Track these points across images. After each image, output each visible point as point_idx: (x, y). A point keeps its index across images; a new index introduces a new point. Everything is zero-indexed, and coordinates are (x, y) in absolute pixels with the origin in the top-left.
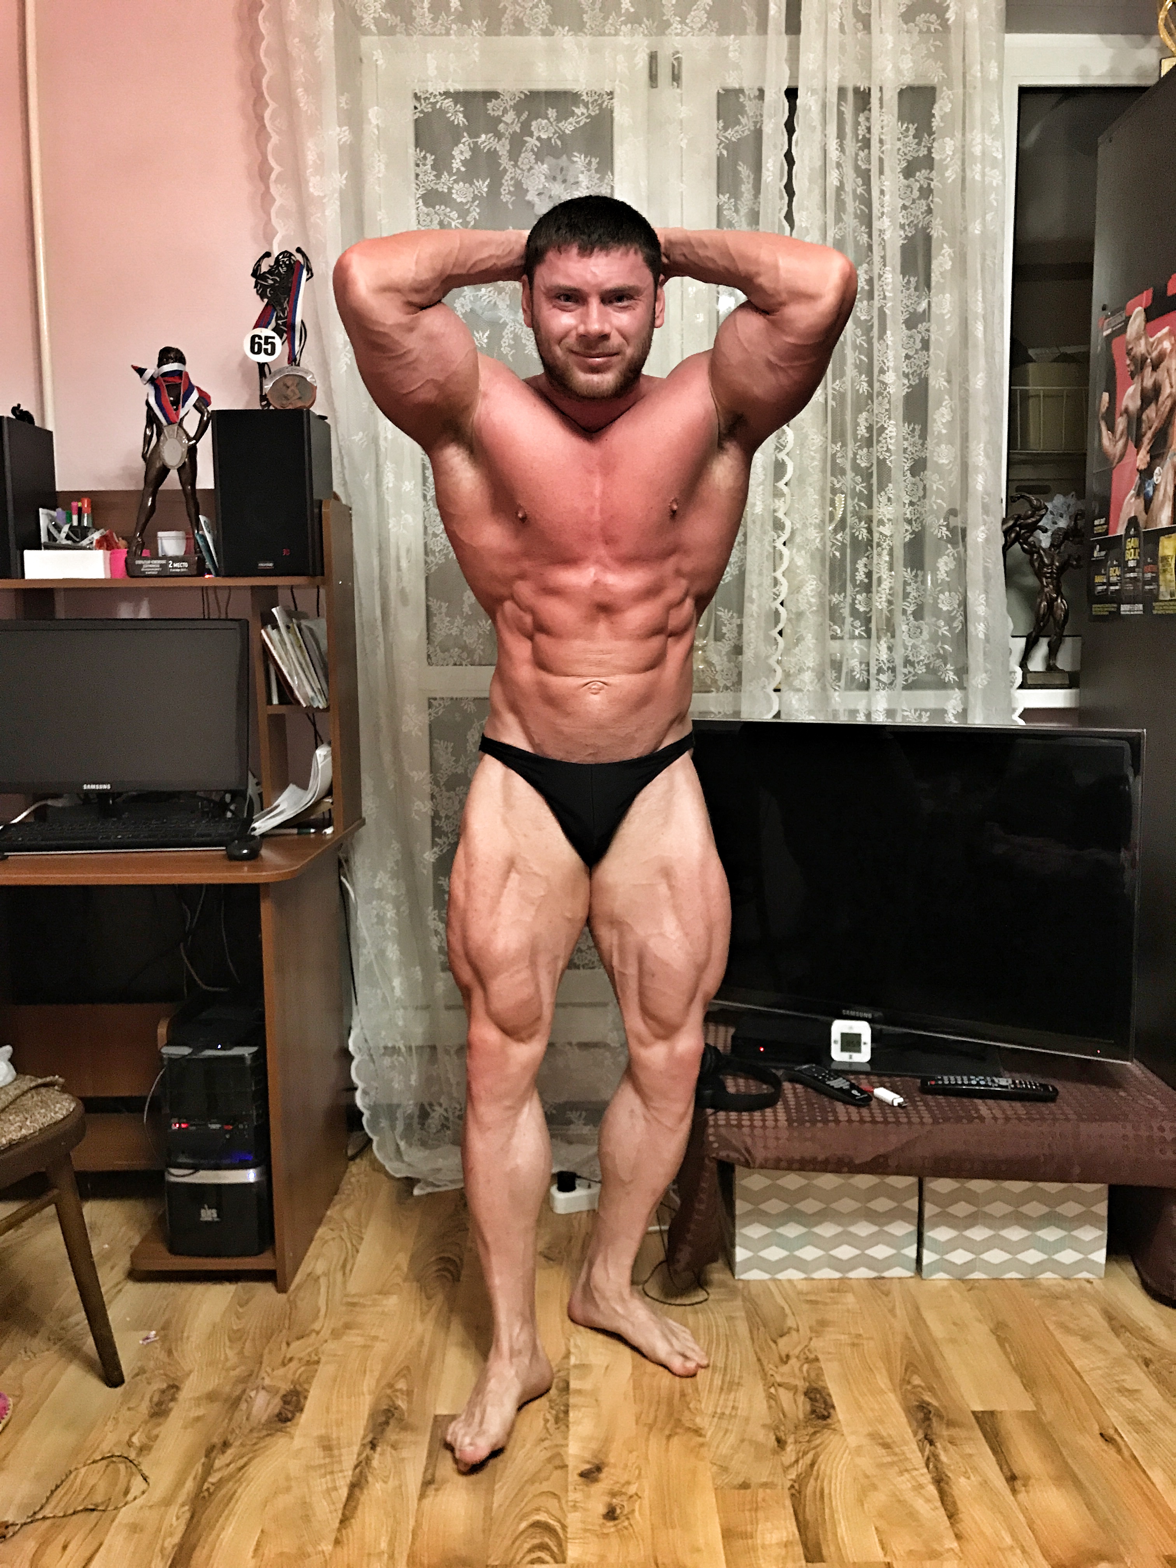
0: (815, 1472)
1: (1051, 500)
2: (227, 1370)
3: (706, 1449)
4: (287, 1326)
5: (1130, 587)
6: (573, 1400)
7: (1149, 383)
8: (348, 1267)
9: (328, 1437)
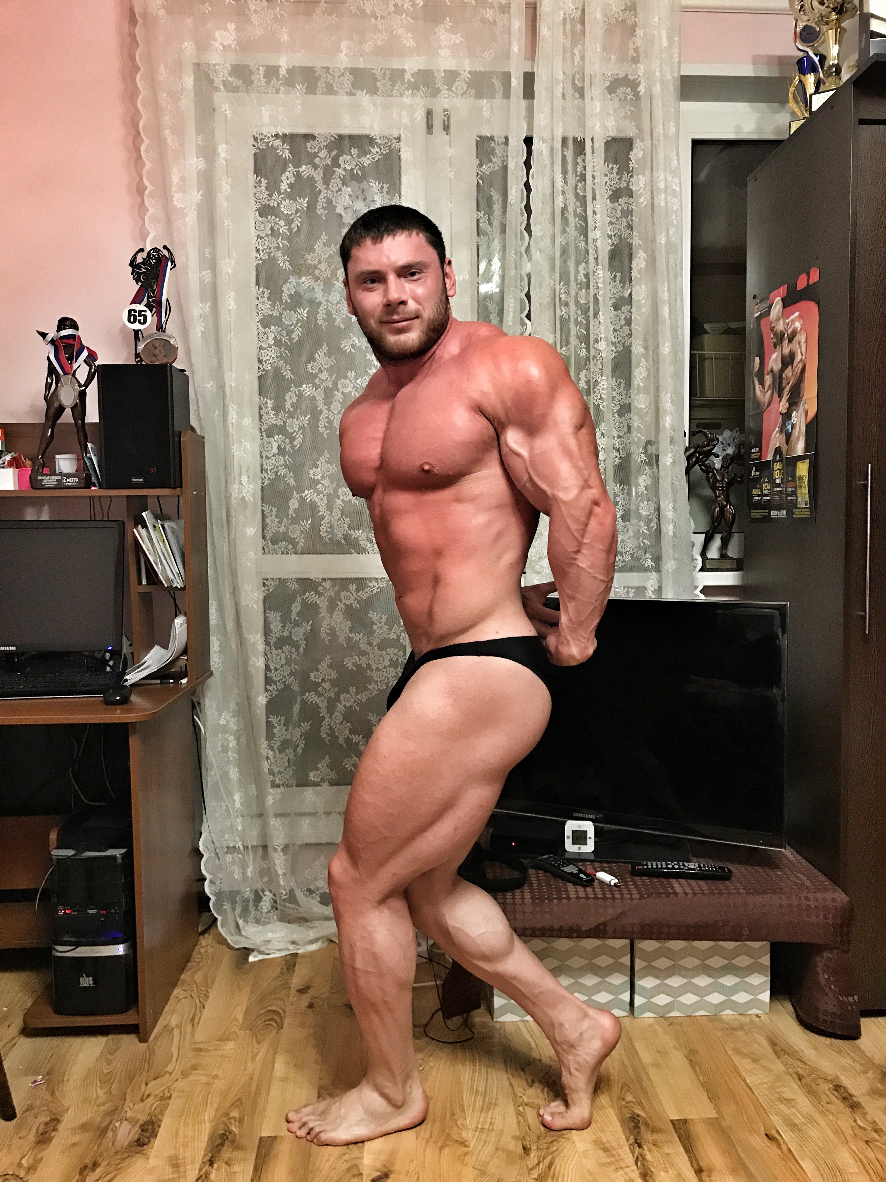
0: (551, 1173)
1: (721, 434)
2: (98, 1106)
3: (469, 1156)
4: (146, 1069)
5: (777, 498)
7: (786, 351)
8: (196, 1020)
9: (176, 1157)
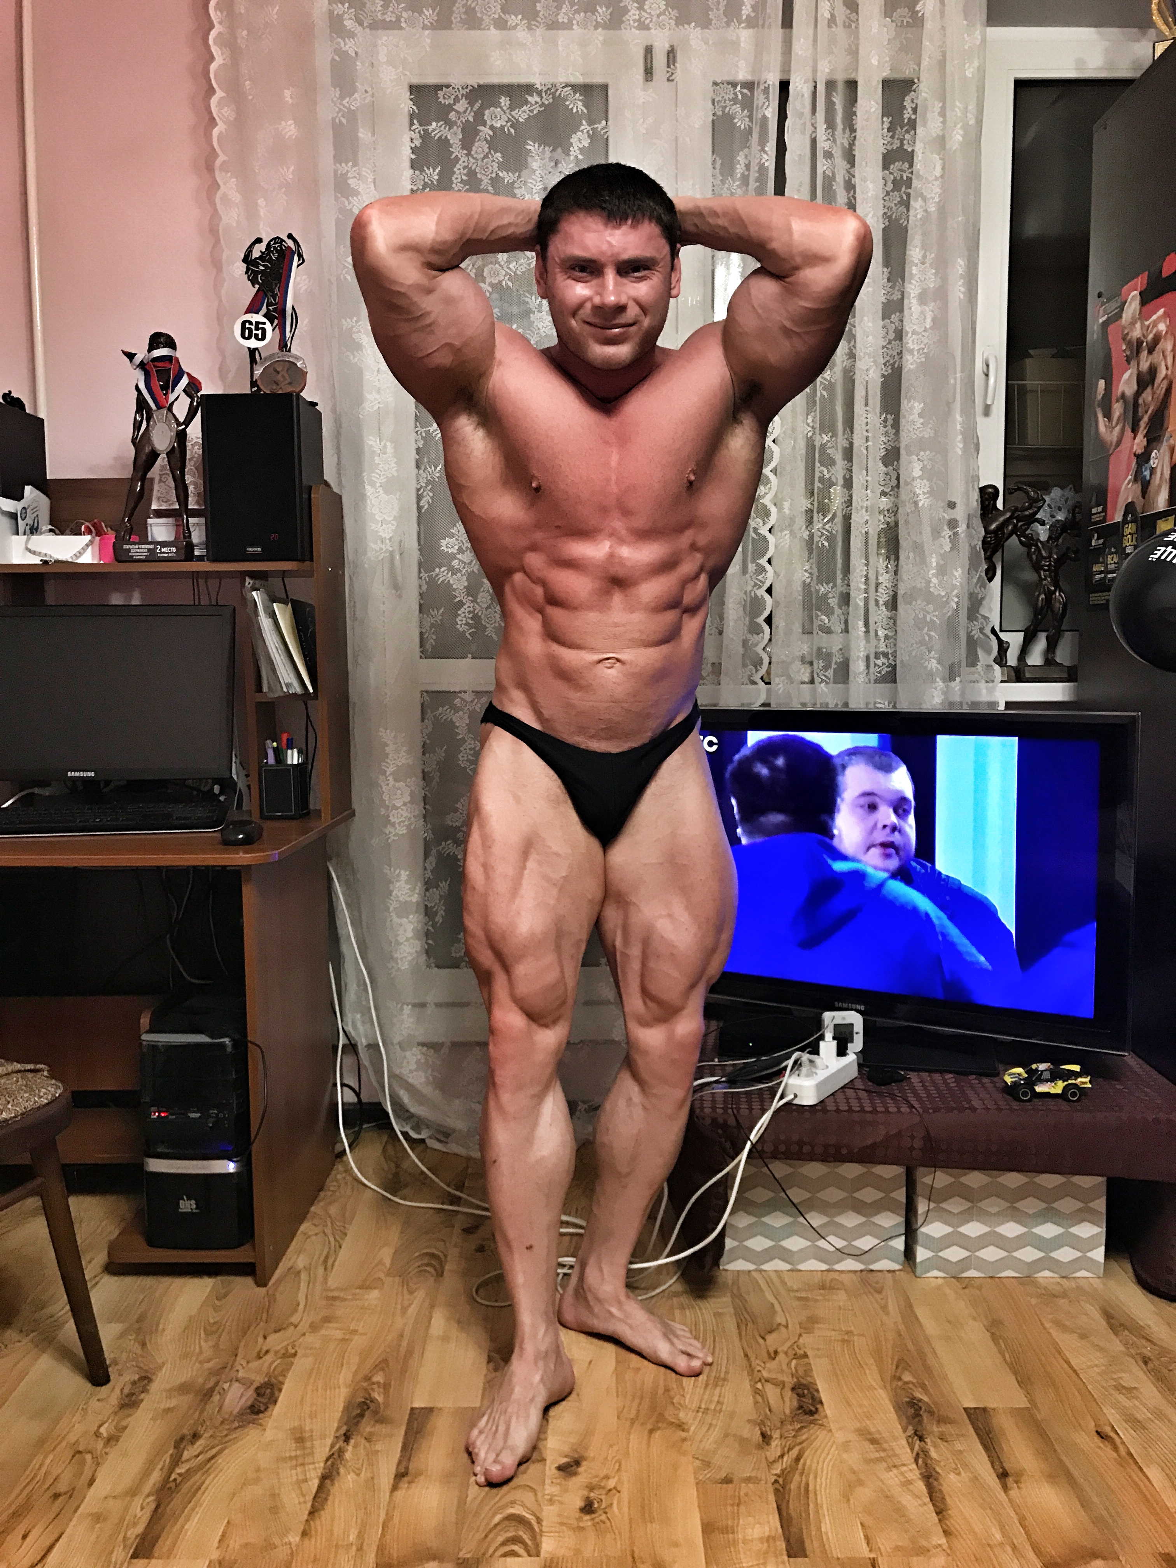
0: (800, 1466)
1: (1049, 493)
2: (202, 1362)
3: (689, 1443)
4: (264, 1318)
7: (1145, 366)
8: (330, 1262)
9: (301, 1429)
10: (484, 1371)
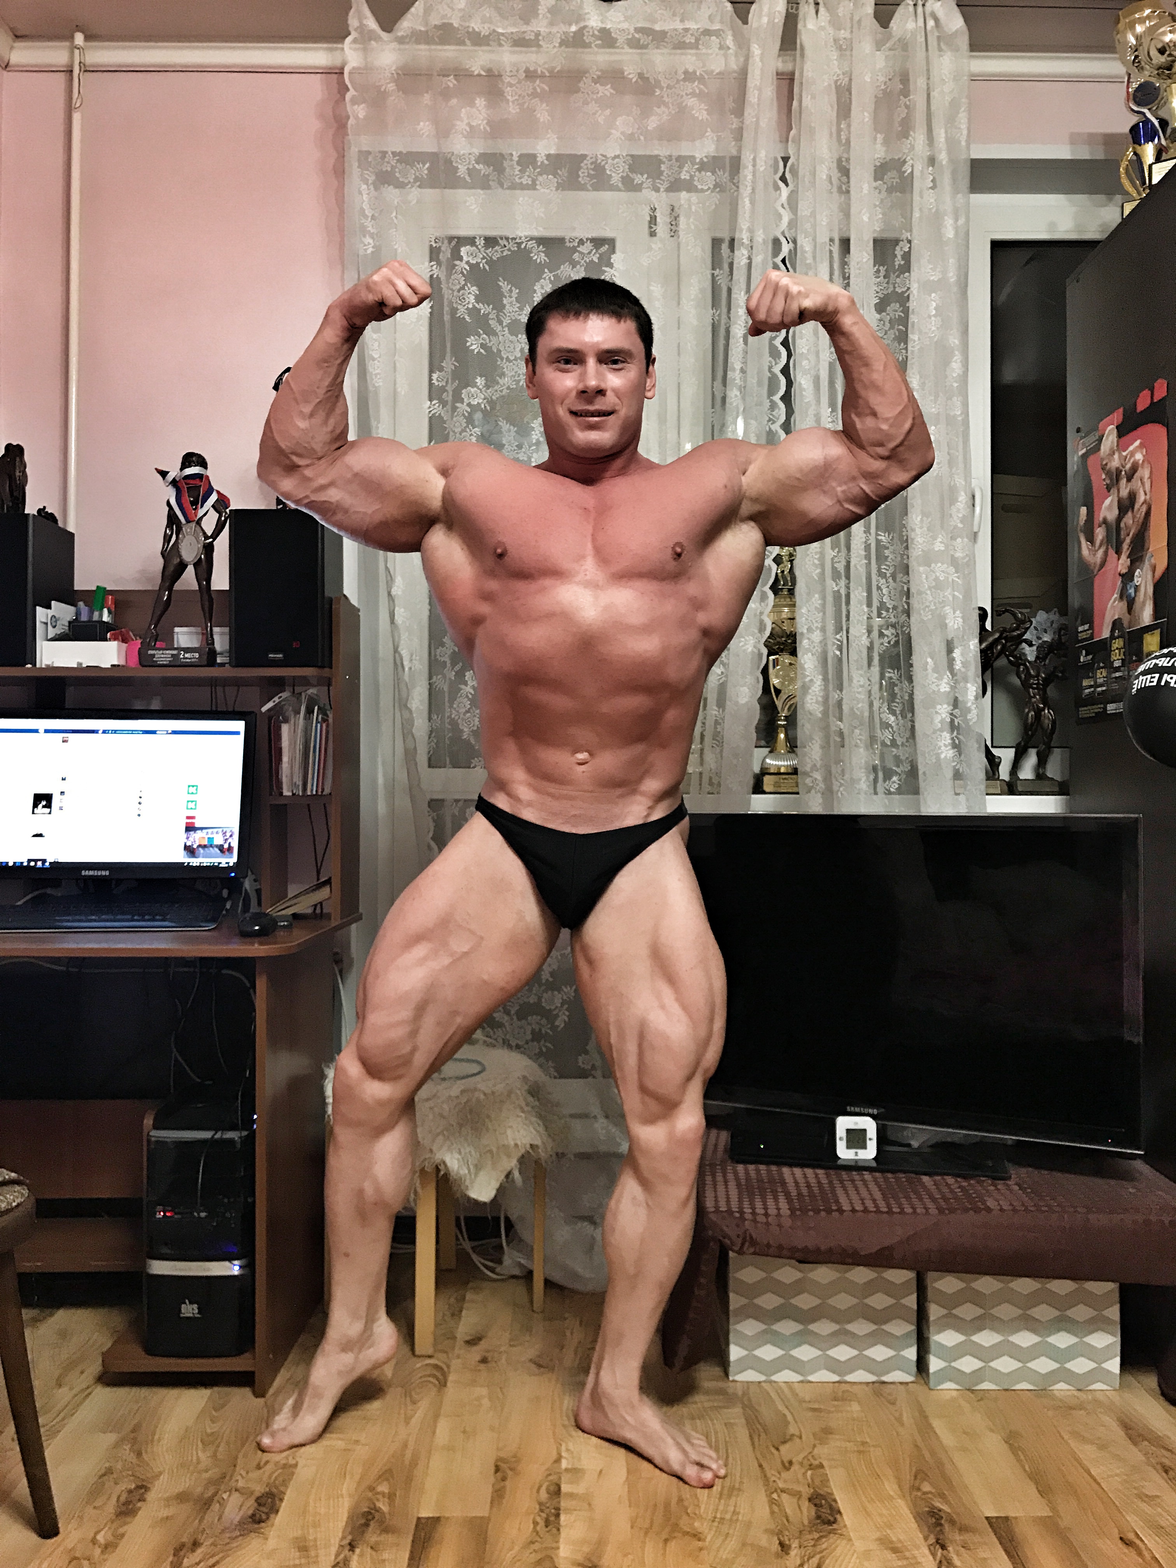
1: (1035, 616)
2: (200, 1472)
3: (705, 1552)
5: (1115, 686)
6: (563, 1504)
7: (1124, 493)
9: (304, 1539)
10: (492, 1479)
